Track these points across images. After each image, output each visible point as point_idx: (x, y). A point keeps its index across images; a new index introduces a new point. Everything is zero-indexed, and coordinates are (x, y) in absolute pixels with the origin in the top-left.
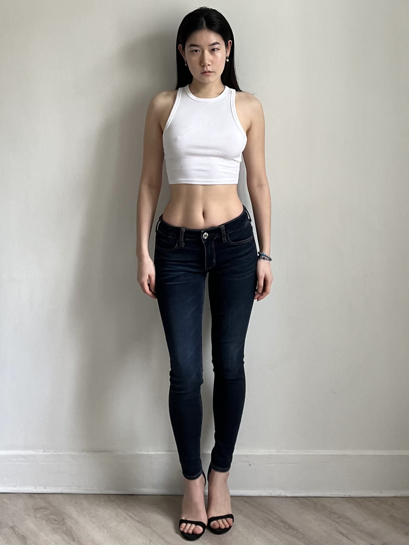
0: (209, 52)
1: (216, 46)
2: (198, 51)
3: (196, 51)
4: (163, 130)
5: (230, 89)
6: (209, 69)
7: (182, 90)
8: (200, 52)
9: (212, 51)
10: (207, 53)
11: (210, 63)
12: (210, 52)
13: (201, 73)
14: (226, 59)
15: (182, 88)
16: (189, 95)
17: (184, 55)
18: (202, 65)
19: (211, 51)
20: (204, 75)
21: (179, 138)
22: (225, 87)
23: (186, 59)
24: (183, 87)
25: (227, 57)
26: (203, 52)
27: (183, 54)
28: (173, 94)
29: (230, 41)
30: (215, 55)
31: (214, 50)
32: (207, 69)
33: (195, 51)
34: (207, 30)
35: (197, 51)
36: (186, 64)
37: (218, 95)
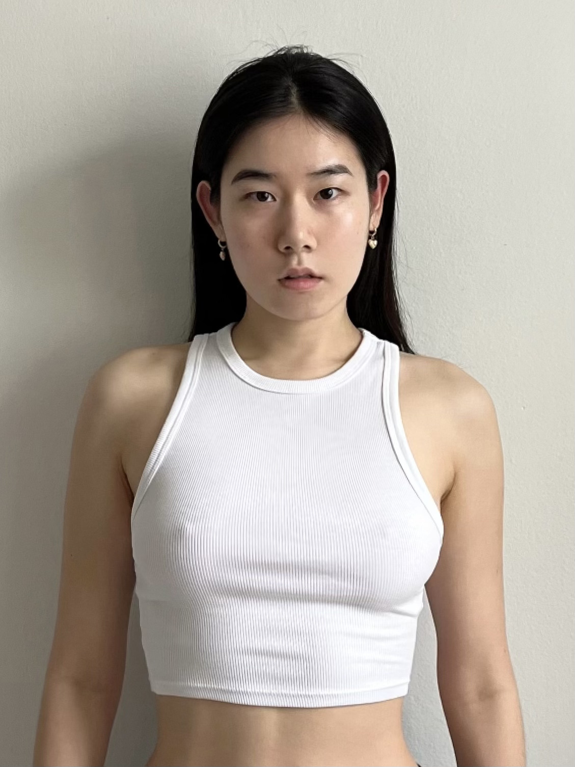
0: (311, 203)
1: (338, 180)
2: (270, 199)
3: (262, 196)
4: (133, 490)
5: (382, 341)
6: (309, 262)
7: (205, 346)
8: (274, 199)
9: (319, 196)
10: (301, 203)
11: (312, 243)
12: (313, 201)
13: (279, 280)
14: (370, 238)
15: (206, 336)
16: (229, 364)
17: (215, 219)
18: (282, 248)
19: (315, 198)
20: (287, 287)
21: (190, 528)
22: (362, 337)
23: (223, 232)
24: (210, 332)
25: (371, 232)
26: (287, 200)
27: (210, 218)
28: (171, 357)
29: (384, 173)
30: (329, 213)
31: (325, 194)
32: (300, 263)
33: (255, 196)
34: (302, 117)
35: (266, 199)
36: (222, 255)
37: (335, 367)
